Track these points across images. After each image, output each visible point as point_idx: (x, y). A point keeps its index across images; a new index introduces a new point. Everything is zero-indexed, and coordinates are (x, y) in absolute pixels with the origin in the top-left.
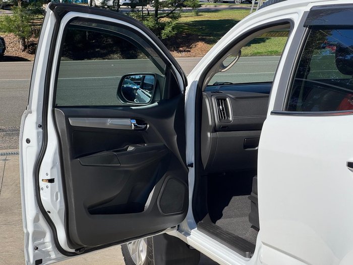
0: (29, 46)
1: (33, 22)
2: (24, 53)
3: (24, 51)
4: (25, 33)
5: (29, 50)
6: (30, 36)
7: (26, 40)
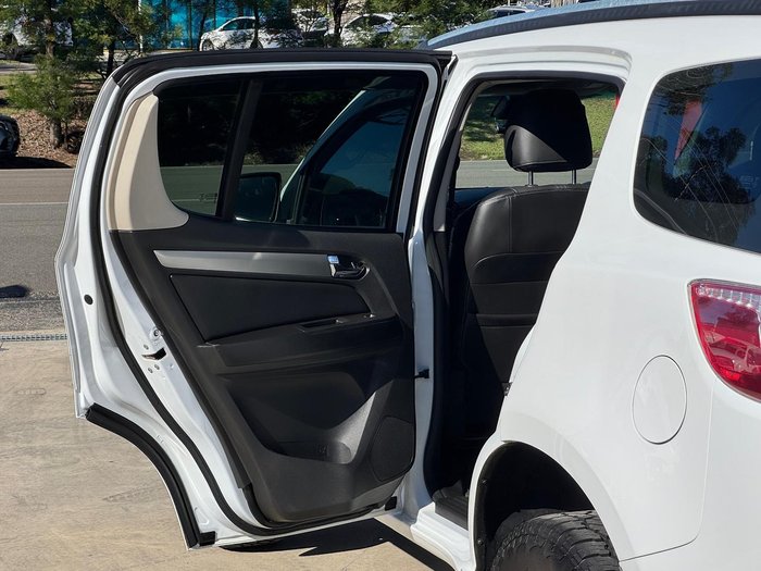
0: (69, 137)
1: (78, 88)
2: (58, 151)
3: (58, 146)
4: (61, 110)
5: (69, 146)
6: (71, 117)
7: (63, 125)
